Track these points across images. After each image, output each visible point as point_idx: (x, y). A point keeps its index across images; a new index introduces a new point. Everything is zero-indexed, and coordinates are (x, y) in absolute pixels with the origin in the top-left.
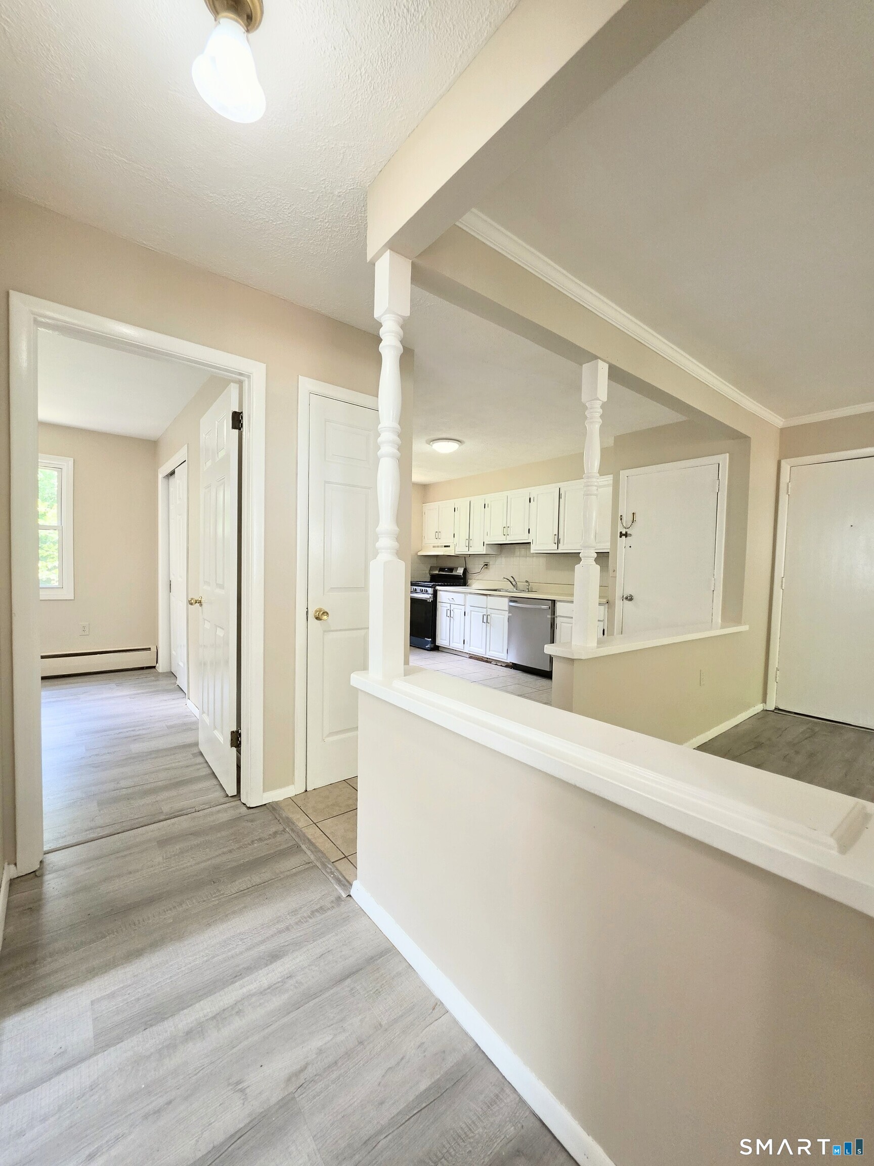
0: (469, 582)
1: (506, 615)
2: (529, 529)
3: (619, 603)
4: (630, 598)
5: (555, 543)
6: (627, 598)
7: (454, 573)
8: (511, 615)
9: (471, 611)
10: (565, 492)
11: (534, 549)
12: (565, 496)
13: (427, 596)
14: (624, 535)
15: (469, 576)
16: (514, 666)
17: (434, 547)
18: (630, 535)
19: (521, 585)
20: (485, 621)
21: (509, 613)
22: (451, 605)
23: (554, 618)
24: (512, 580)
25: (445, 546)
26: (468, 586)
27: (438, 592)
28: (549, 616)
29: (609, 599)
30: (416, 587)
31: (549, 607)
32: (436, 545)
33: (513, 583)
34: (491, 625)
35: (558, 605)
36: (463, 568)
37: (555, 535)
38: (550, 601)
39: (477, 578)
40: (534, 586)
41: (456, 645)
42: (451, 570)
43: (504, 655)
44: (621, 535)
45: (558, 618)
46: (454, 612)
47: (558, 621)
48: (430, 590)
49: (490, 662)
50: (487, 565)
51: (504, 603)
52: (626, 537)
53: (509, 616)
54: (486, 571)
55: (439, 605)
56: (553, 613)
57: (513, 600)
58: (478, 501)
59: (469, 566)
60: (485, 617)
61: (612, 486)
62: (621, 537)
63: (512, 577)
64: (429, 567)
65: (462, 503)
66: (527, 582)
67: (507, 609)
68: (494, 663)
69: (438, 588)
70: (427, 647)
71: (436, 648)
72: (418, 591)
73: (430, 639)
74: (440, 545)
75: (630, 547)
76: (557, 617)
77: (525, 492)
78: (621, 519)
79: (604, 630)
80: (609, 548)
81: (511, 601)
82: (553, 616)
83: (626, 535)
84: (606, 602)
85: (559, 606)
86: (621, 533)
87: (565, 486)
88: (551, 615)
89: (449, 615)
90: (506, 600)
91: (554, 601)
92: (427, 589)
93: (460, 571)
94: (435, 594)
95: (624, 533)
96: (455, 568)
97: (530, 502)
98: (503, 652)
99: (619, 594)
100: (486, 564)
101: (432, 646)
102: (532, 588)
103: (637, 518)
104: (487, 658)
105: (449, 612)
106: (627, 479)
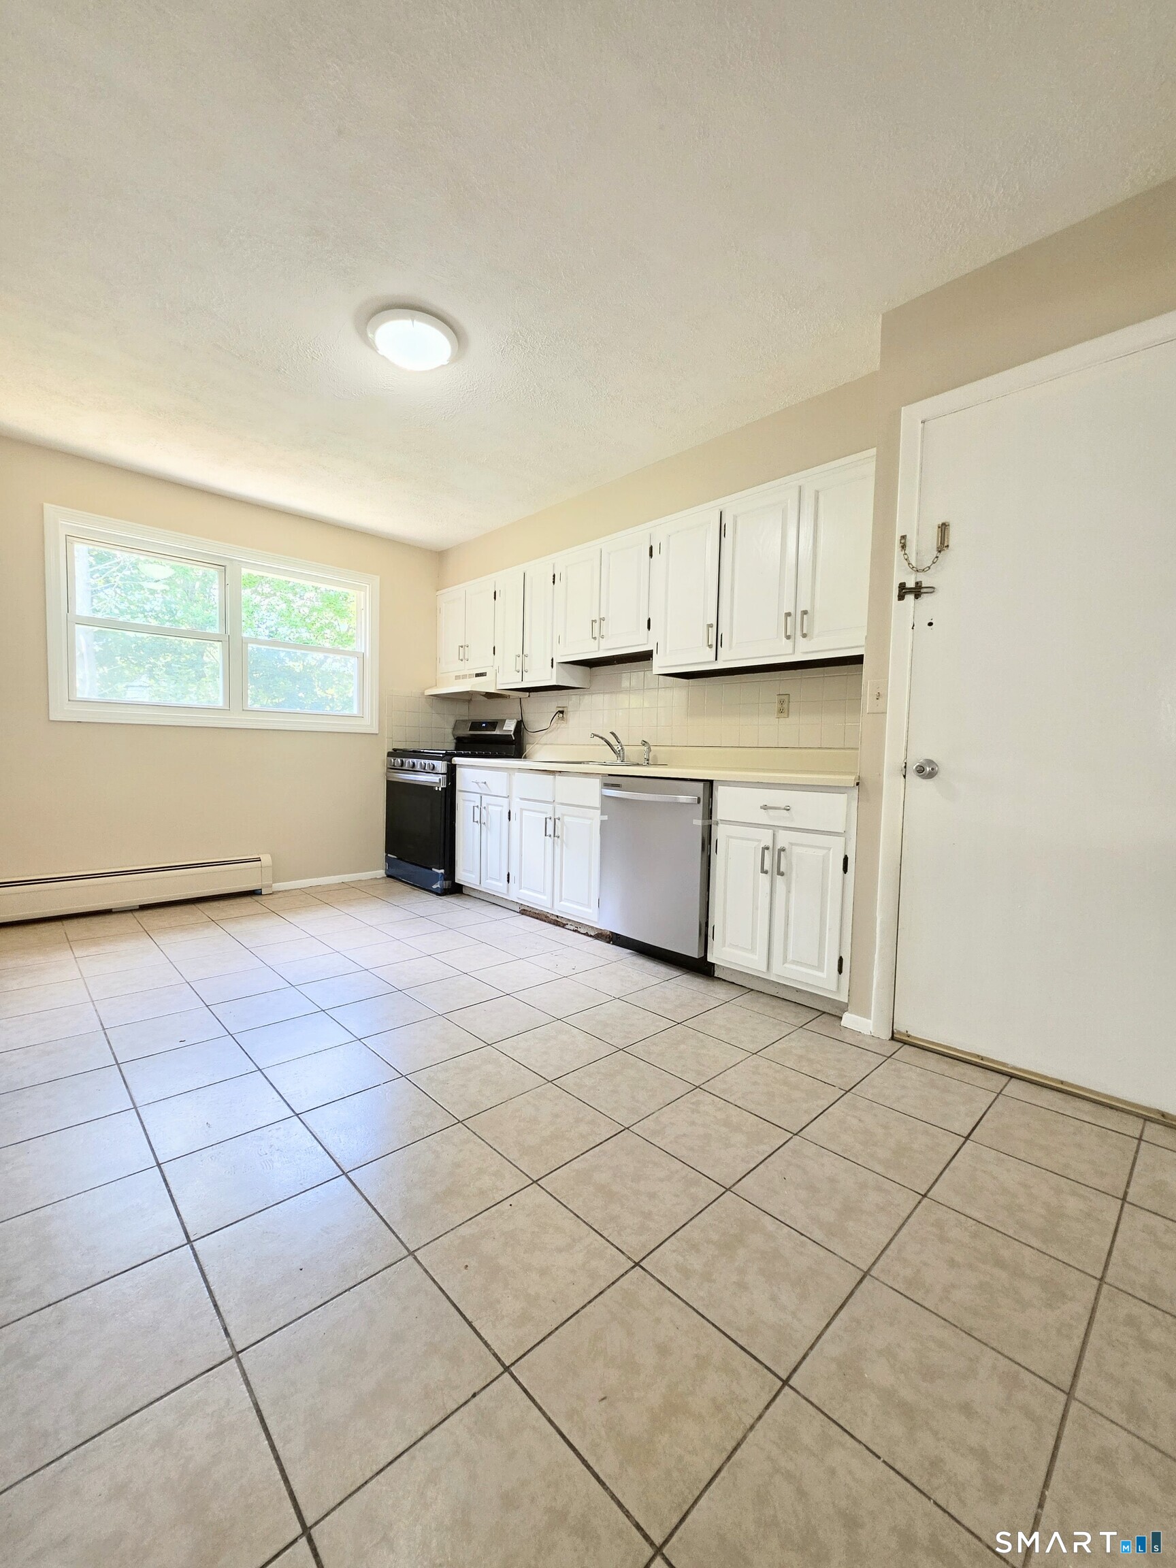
0: (529, 749)
1: (596, 817)
2: (649, 621)
3: (891, 785)
4: (927, 771)
5: (710, 646)
6: (920, 770)
7: (497, 732)
8: (605, 818)
9: (522, 810)
10: (735, 517)
11: (660, 664)
12: (735, 532)
13: (435, 779)
14: (910, 591)
15: (528, 737)
16: (615, 939)
17: (457, 677)
18: (932, 590)
19: (632, 752)
20: (550, 831)
21: (602, 814)
22: (483, 796)
23: (710, 826)
24: (613, 741)
25: (478, 675)
26: (525, 757)
27: (458, 770)
28: (698, 822)
29: (863, 775)
30: (415, 760)
31: (699, 799)
32: (461, 673)
33: (613, 744)
34: (562, 841)
35: (720, 793)
36: (515, 721)
37: (710, 626)
38: (701, 784)
39: (544, 740)
40: (659, 752)
41: (494, 885)
42: (493, 725)
43: (590, 911)
44: (903, 591)
45: (720, 825)
46: (488, 813)
47: (720, 833)
48: (441, 766)
49: (563, 926)
50: (562, 712)
51: (592, 791)
52: (917, 596)
53: (602, 822)
54: (563, 725)
55: (460, 798)
56: (709, 813)
57: (612, 782)
58: (539, 570)
59: (528, 718)
60: (550, 824)
61: (874, 459)
62: (901, 597)
63: (612, 733)
64: (452, 720)
65: (507, 580)
66: (645, 743)
67: (598, 804)
68: (572, 928)
69: (456, 760)
70: (434, 887)
71: (455, 889)
72: (418, 768)
73: (442, 871)
74: (467, 673)
75: (930, 624)
76: (717, 824)
77: (640, 535)
78: (904, 547)
79: (846, 859)
80: (863, 643)
81: (607, 785)
82: (707, 823)
83: (918, 591)
84: (853, 784)
85: (722, 795)
86: (902, 586)
87: (733, 504)
88: (703, 819)
89: (477, 818)
90: (596, 783)
91: (711, 782)
92: (435, 762)
93: (510, 727)
94: (451, 772)
95: (911, 584)
96: (501, 720)
97: (651, 555)
98: (589, 906)
99: (892, 758)
100: (561, 709)
101: (447, 884)
102: (655, 757)
103: (953, 538)
104: (557, 916)
105: (477, 811)
106: (923, 429)
